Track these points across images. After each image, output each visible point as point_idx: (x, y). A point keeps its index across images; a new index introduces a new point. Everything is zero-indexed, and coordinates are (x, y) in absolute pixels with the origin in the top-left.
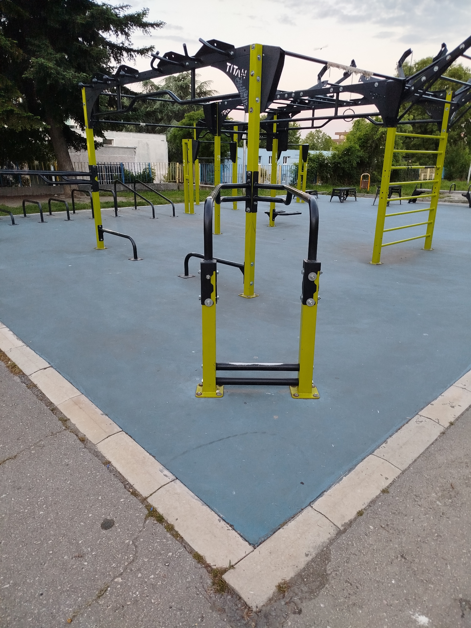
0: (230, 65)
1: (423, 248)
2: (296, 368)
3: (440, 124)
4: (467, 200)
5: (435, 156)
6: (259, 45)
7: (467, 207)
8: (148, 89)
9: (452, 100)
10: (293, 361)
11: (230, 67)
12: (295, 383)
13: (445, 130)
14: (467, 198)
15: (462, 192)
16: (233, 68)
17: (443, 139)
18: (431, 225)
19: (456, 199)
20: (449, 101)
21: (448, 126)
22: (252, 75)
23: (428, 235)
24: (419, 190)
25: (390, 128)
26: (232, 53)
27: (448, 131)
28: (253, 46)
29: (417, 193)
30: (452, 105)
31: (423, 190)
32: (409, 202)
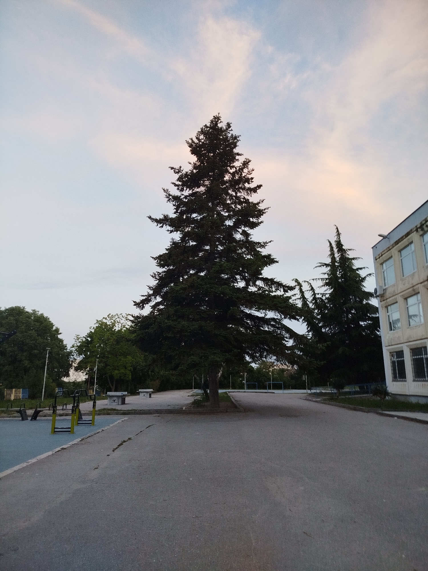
4: (20, 415)
7: (20, 420)
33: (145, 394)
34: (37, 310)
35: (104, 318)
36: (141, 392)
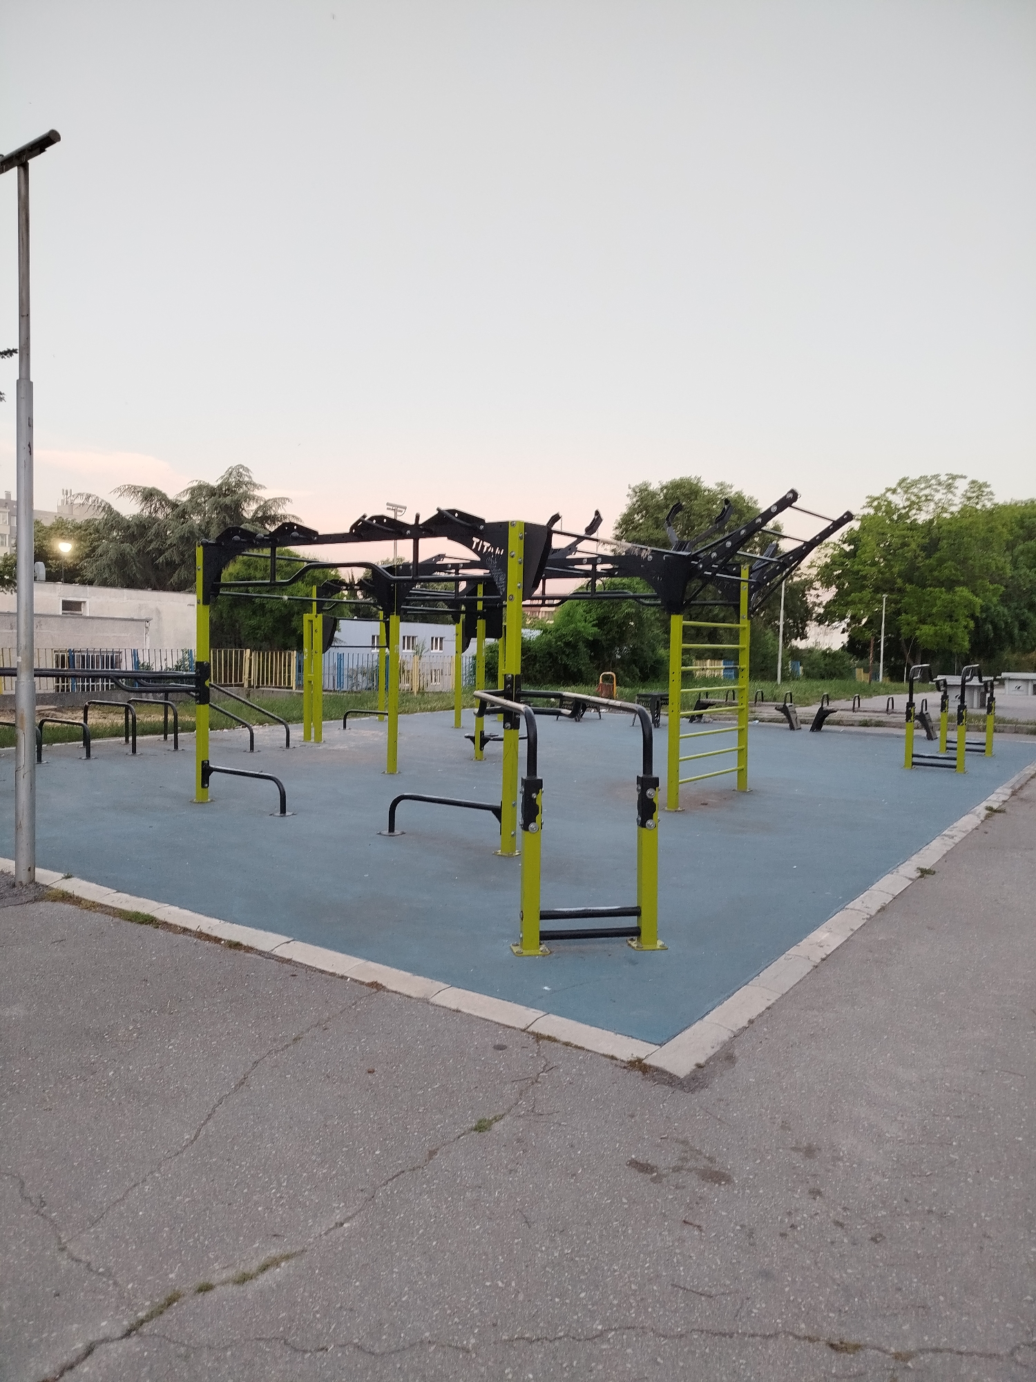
0: (478, 540)
1: (736, 789)
2: (636, 912)
3: (737, 607)
4: (785, 717)
5: (736, 652)
6: (520, 523)
7: (786, 729)
8: (153, 506)
9: (750, 578)
10: (631, 903)
11: (478, 544)
12: (635, 932)
13: (746, 616)
14: (785, 714)
15: (775, 703)
16: (483, 546)
17: (744, 628)
18: (742, 752)
19: (765, 715)
20: (747, 579)
21: (748, 610)
22: (512, 557)
23: (740, 767)
24: (704, 699)
25: (675, 616)
26: (482, 527)
27: (749, 618)
28: (513, 524)
29: (701, 706)
30: (750, 583)
31: (712, 700)
32: (691, 721)
33: (1019, 684)
34: (728, 482)
35: (888, 490)
36: (1010, 680)
